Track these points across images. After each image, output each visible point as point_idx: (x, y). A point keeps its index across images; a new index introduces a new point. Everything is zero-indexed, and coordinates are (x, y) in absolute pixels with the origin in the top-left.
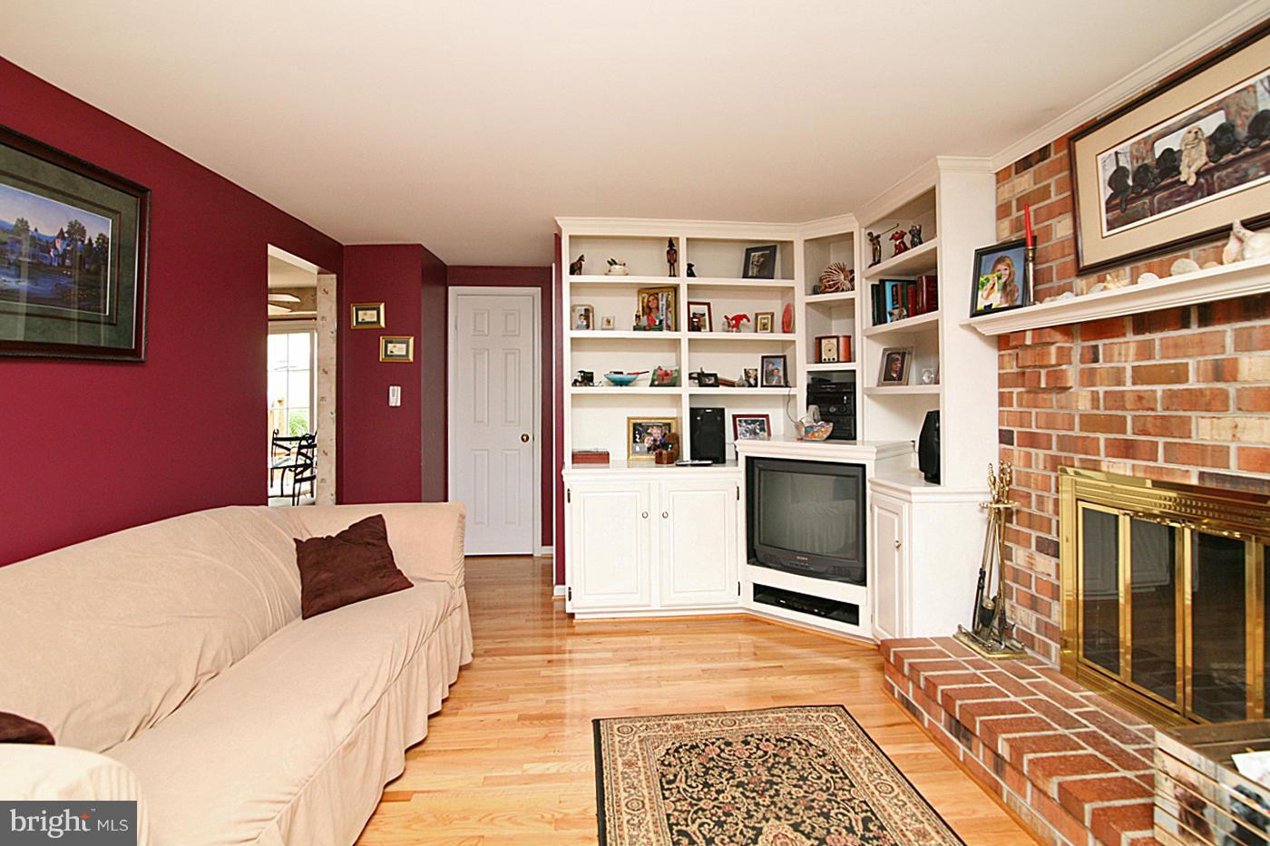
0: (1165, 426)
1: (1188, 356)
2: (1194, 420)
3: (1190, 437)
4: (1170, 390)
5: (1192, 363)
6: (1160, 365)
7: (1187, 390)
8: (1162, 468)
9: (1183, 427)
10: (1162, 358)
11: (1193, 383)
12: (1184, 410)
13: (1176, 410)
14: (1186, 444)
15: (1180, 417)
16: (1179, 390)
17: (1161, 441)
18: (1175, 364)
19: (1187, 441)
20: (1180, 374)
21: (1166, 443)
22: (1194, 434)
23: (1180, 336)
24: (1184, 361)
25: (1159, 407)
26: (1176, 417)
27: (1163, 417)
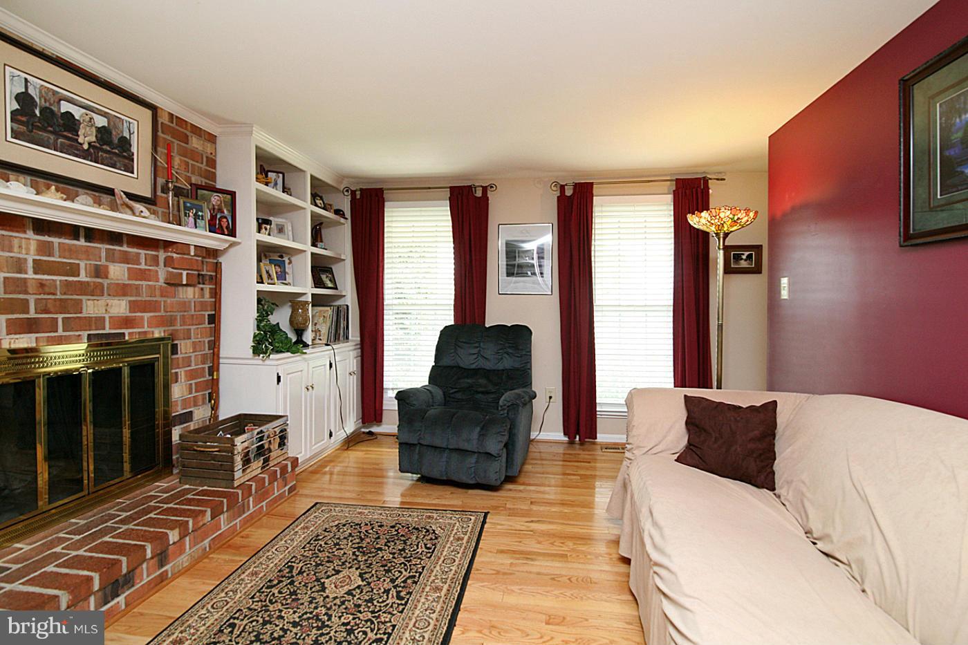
0: (63, 306)
1: (80, 260)
2: (84, 301)
3: (81, 313)
4: (66, 280)
5: (82, 265)
6: (58, 262)
7: (79, 281)
8: (61, 336)
9: (78, 307)
10: (60, 257)
11: (83, 277)
12: (78, 295)
13: (72, 295)
14: (78, 317)
15: (75, 299)
16: (73, 281)
17: (60, 317)
18: (70, 263)
19: (79, 315)
20: (74, 271)
21: (63, 318)
22: (84, 310)
23: (73, 245)
24: (77, 262)
25: (58, 293)
26: (71, 299)
27: (61, 300)
